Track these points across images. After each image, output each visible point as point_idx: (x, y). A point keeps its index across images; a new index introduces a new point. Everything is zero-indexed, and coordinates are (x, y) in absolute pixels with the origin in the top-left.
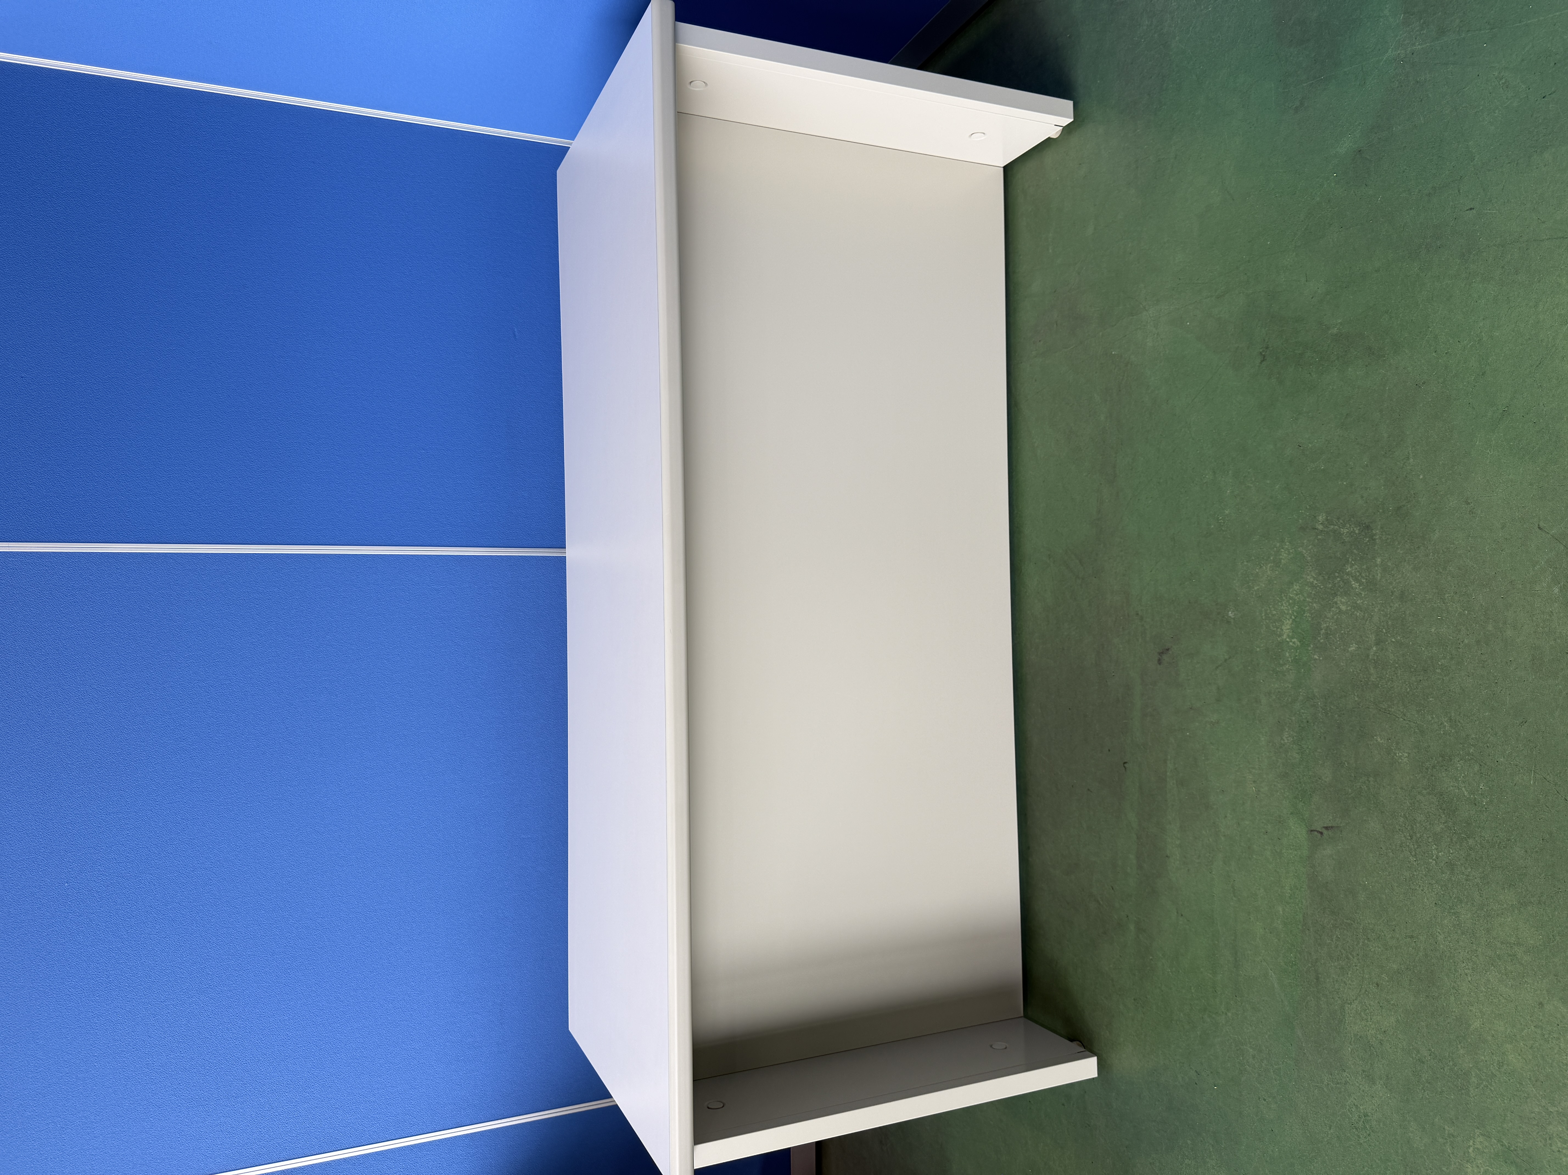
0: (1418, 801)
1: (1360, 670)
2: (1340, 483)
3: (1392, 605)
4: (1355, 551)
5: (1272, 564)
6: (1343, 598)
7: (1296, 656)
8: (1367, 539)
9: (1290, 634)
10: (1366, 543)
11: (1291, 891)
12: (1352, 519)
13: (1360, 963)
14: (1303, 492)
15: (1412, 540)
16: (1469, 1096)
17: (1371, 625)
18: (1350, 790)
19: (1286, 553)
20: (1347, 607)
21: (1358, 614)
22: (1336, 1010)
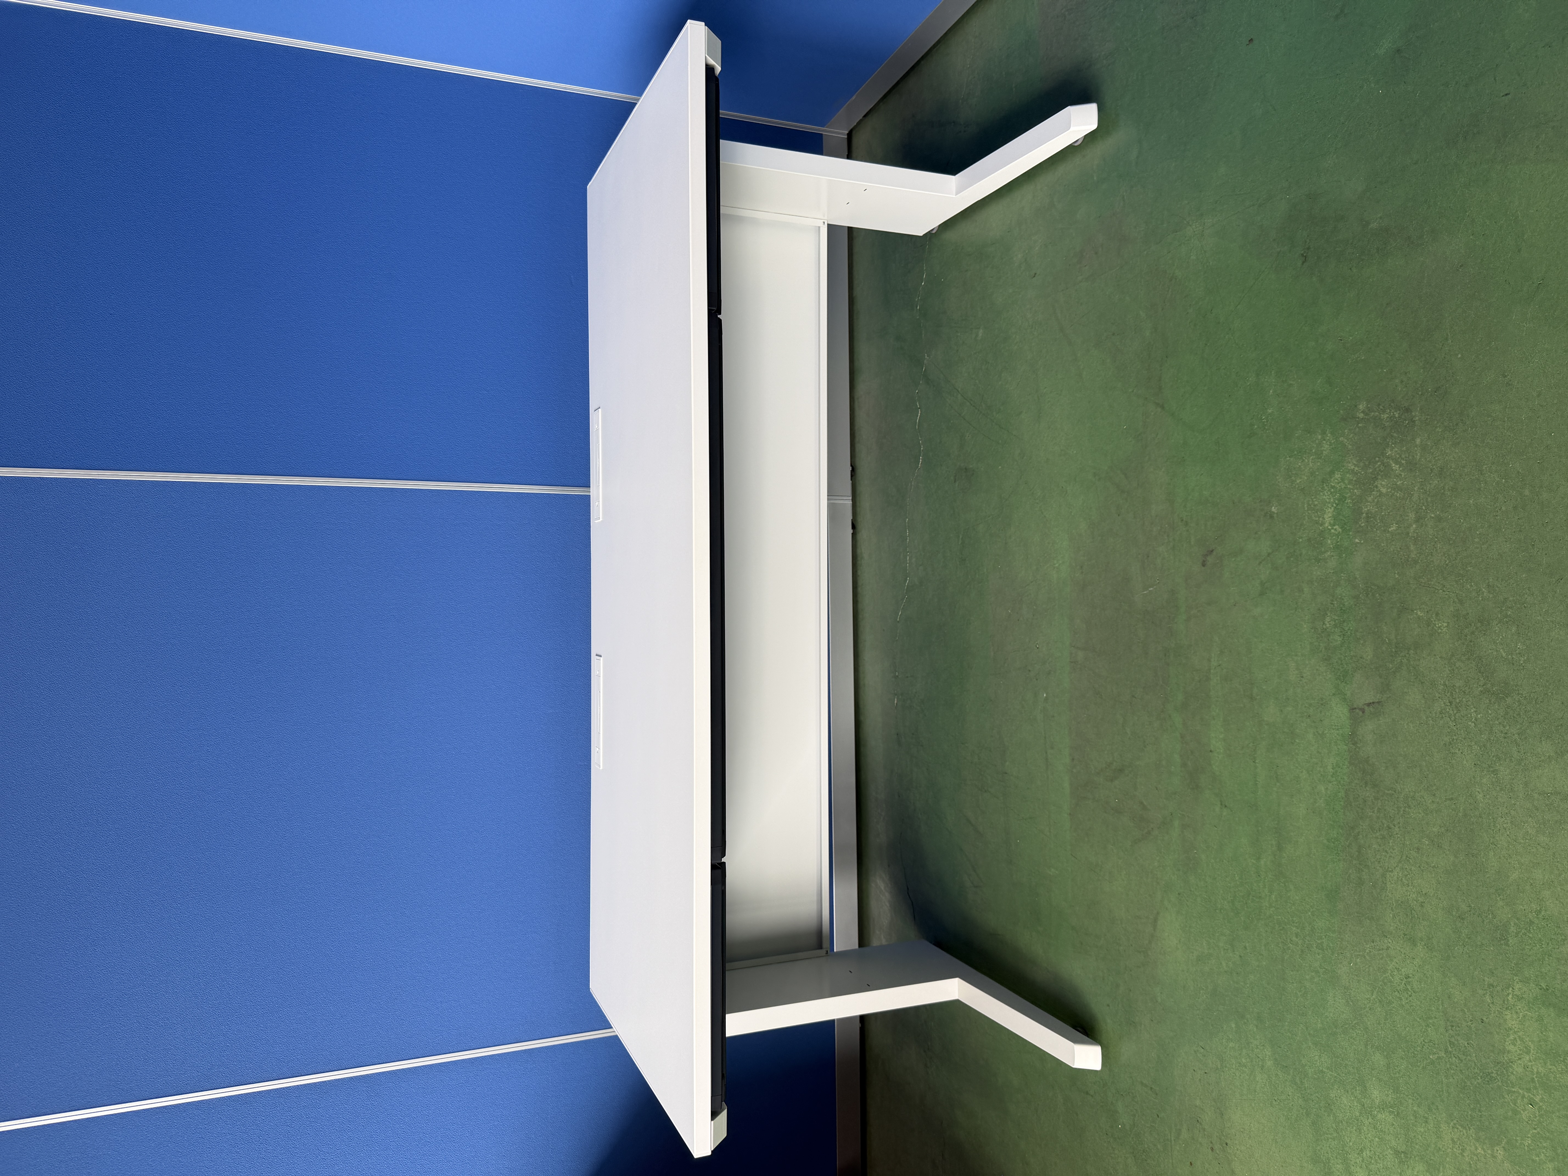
0: (1457, 668)
1: (1400, 548)
3: (1431, 482)
4: (1395, 434)
5: (1314, 457)
6: (1384, 481)
7: (1338, 542)
8: (1407, 422)
9: (1332, 522)
10: (1406, 426)
11: (1333, 769)
12: (1392, 404)
13: (1401, 830)
14: (1344, 383)
15: (1450, 418)
16: (1509, 946)
17: (1411, 504)
18: (1391, 665)
19: (1327, 445)
20: (1387, 489)
21: (1398, 494)
22: (1378, 880)
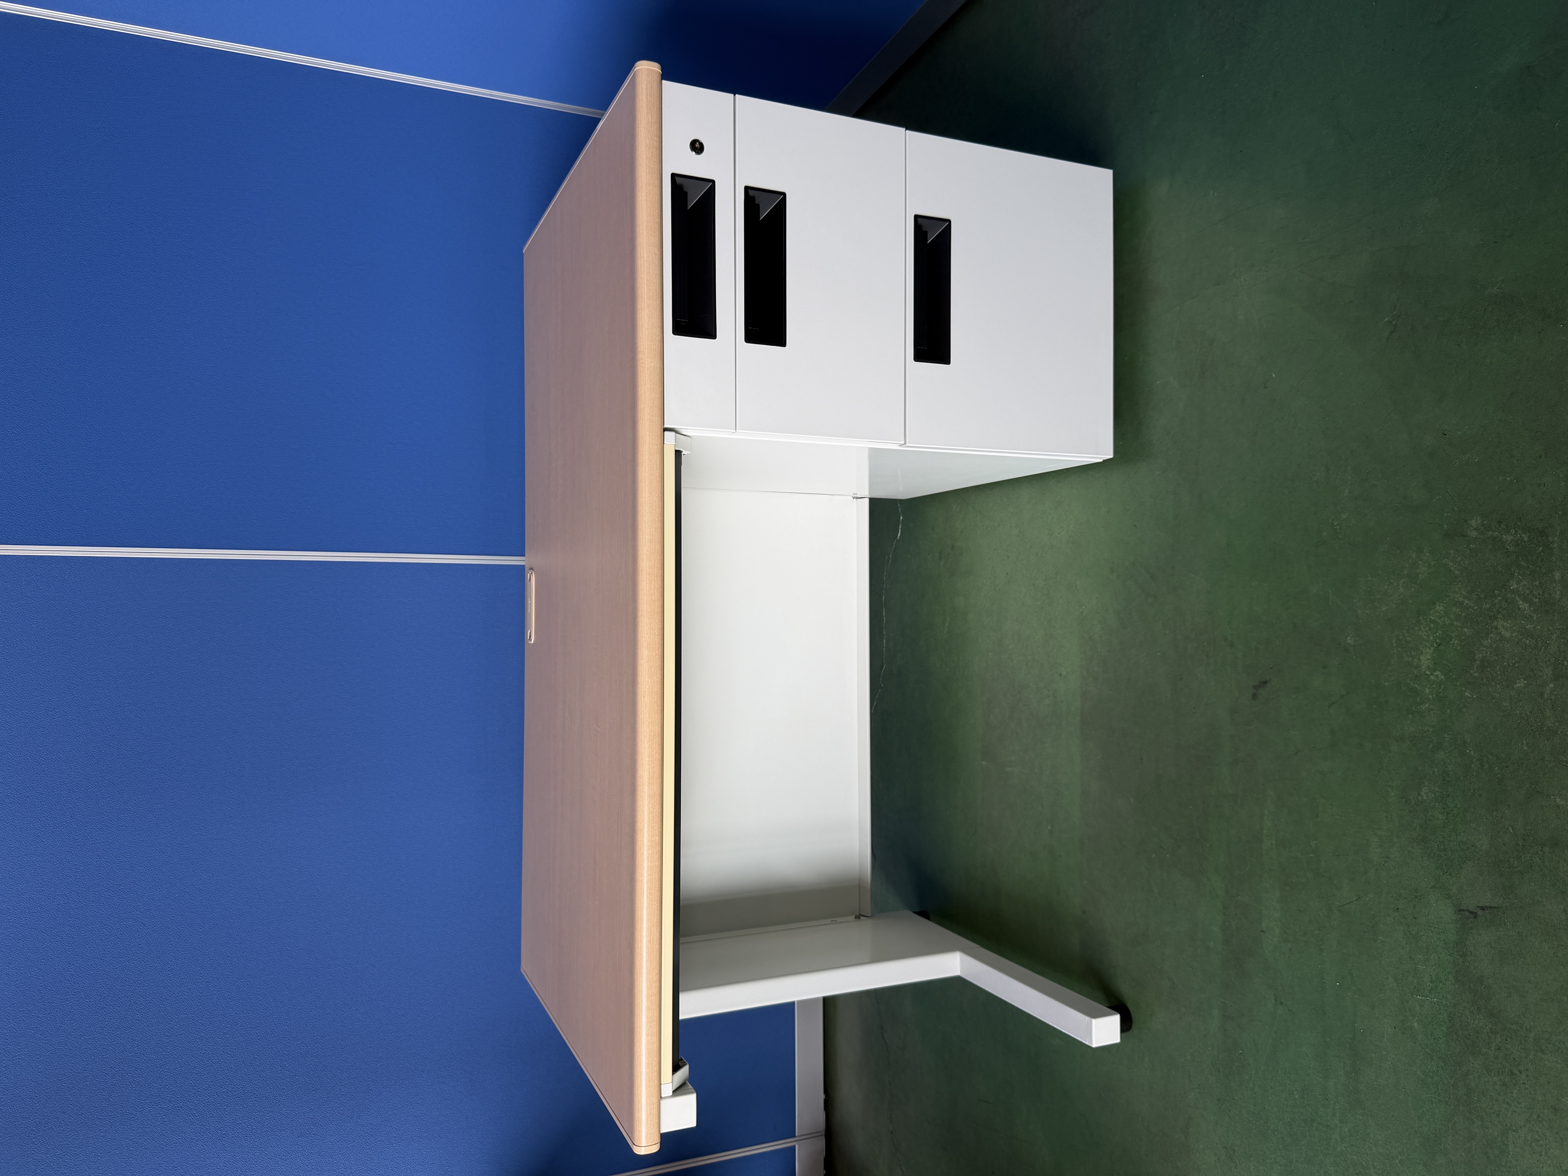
1: (1531, 712)
2: (1501, 478)
4: (1523, 563)
5: (1406, 580)
6: (1507, 622)
7: (1440, 693)
8: (1541, 549)
9: (1431, 666)
10: (1539, 553)
11: (1432, 983)
12: (1519, 524)
13: (1530, 1080)
14: (1448, 490)
17: (1546, 656)
18: (1516, 862)
19: (1425, 566)
20: (1512, 633)
21: (1528, 641)
22: (1496, 1138)
